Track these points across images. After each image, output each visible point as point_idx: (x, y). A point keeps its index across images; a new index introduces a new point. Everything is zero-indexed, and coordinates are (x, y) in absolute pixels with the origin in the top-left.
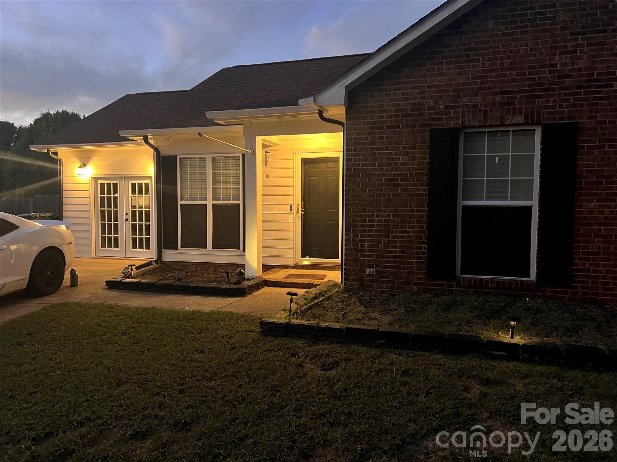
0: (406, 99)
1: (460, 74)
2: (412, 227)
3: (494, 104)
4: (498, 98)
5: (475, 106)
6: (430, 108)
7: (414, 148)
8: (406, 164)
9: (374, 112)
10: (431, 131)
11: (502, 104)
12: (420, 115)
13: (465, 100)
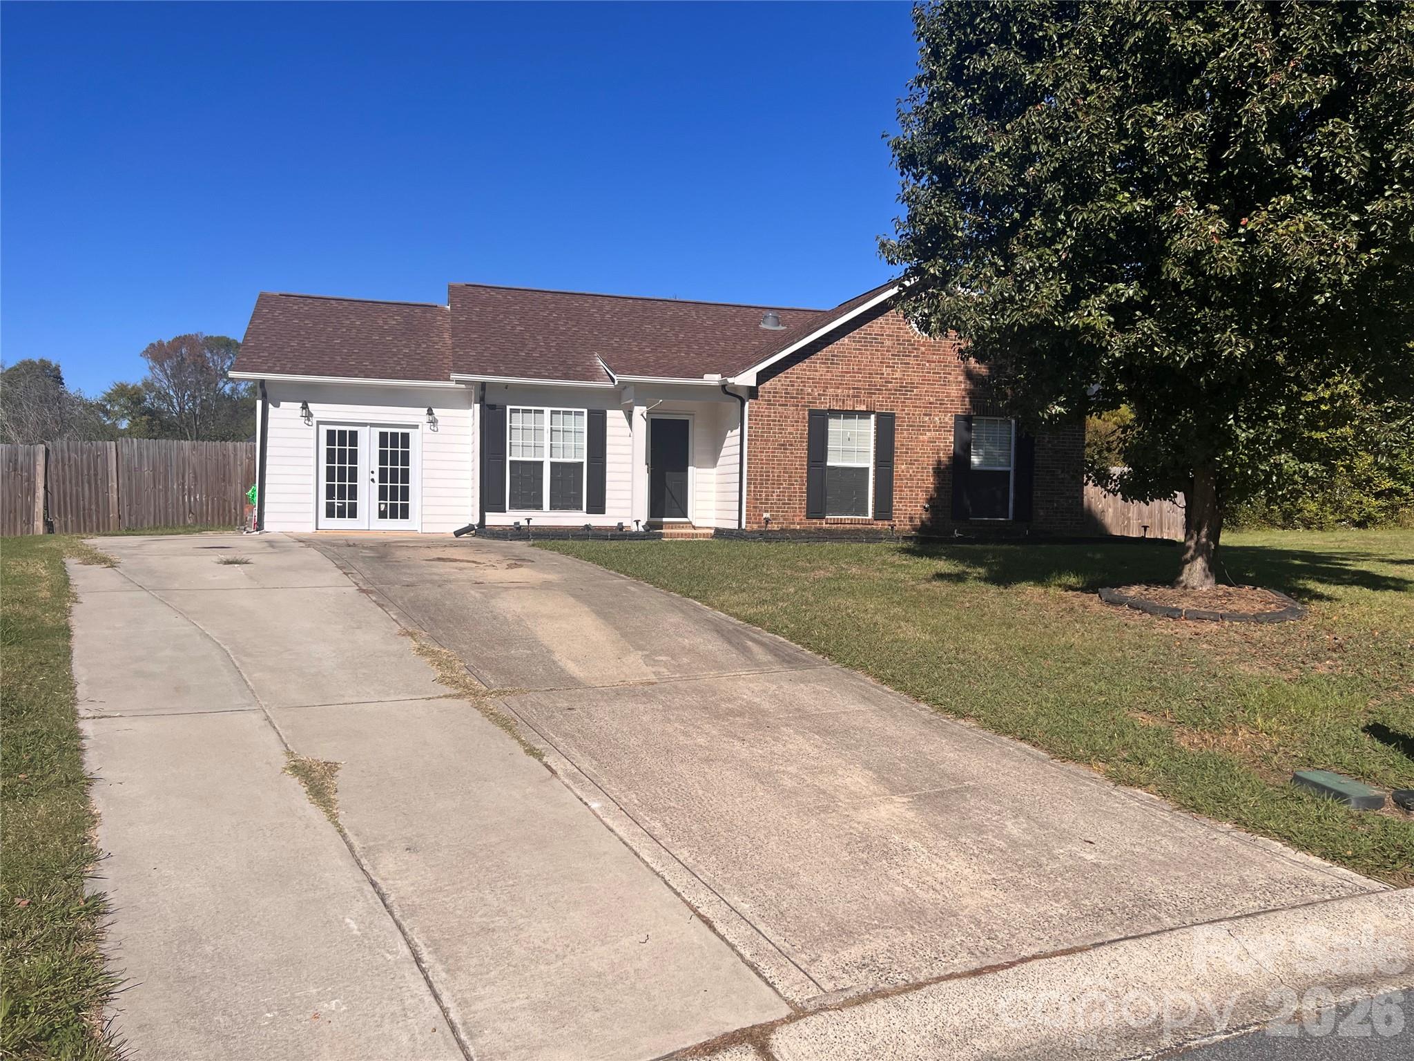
0: (793, 386)
1: (828, 372)
2: (796, 481)
3: (848, 396)
4: (851, 391)
5: (837, 396)
6: (808, 394)
7: (797, 422)
8: (792, 433)
9: (770, 392)
10: (810, 410)
11: (854, 396)
12: (802, 398)
13: (830, 391)
